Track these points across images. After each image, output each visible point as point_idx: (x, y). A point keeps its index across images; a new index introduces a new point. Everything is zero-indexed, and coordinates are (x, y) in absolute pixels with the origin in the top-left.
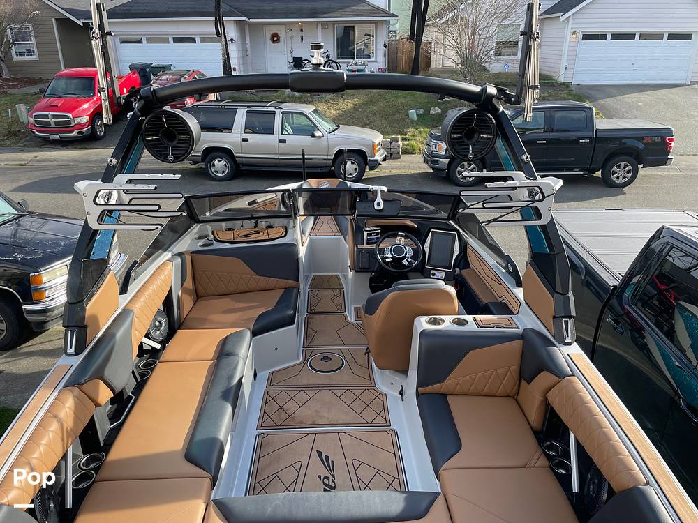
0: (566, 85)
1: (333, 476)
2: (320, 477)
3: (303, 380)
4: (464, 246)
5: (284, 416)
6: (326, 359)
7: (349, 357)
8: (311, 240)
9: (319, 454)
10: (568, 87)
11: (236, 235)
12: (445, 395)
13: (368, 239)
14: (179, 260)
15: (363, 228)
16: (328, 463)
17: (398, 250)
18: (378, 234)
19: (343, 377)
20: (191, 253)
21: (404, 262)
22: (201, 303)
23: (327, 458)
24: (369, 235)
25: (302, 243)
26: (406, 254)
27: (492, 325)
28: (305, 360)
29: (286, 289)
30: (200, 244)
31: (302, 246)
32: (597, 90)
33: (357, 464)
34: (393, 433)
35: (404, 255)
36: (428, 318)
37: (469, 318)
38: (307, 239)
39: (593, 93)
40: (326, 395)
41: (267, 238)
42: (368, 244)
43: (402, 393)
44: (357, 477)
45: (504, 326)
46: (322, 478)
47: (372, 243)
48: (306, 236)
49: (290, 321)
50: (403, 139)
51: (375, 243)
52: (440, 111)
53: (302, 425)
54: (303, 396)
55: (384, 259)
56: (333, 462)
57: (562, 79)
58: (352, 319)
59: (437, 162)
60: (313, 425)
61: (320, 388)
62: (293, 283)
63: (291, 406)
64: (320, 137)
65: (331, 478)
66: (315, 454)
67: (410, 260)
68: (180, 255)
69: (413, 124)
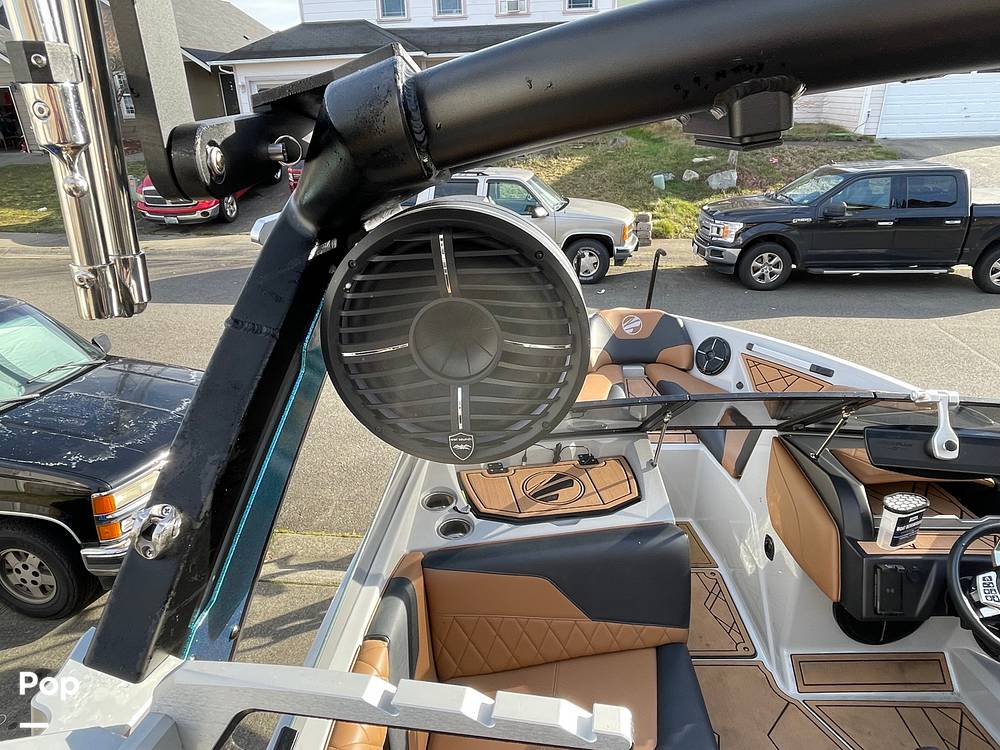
0: (869, 139)
10: (872, 141)
11: (519, 493)
13: (897, 533)
18: (920, 516)
20: (422, 564)
24: (903, 522)
29: (656, 648)
30: (438, 524)
32: (915, 146)
39: (911, 150)
42: (895, 543)
50: (654, 217)
52: (697, 175)
57: (861, 131)
58: (790, 688)
59: (719, 253)
64: (543, 217)
69: (661, 194)
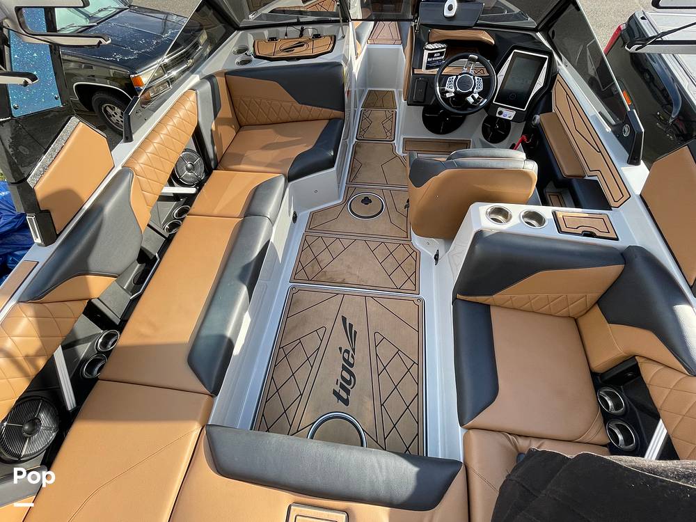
1: (354, 350)
2: (340, 349)
3: (340, 226)
4: (552, 77)
5: (317, 268)
6: (366, 201)
7: (389, 200)
8: (368, 50)
9: (344, 319)
11: (278, 49)
12: (488, 306)
13: (428, 62)
14: (208, 85)
15: (424, 45)
16: (351, 333)
17: (464, 83)
18: (442, 54)
19: (380, 225)
20: (226, 74)
21: (470, 99)
22: (243, 133)
23: (351, 326)
24: (431, 56)
25: (357, 55)
26: (473, 89)
27: (580, 231)
28: (346, 201)
29: (330, 119)
30: (238, 60)
31: (357, 58)
33: (379, 338)
34: (420, 304)
35: (471, 90)
36: (489, 206)
37: (546, 211)
38: (363, 48)
40: (360, 247)
41: (309, 53)
42: (428, 68)
43: (436, 257)
44: (377, 355)
45: (598, 234)
46: (343, 351)
47: (432, 68)
48: (363, 45)
49: (330, 163)
51: (437, 67)
53: (332, 282)
54: (338, 246)
55: (443, 92)
56: (355, 332)
58: (399, 151)
60: (343, 283)
61: (355, 238)
62: (337, 113)
63: (325, 257)
65: (351, 352)
66: (340, 320)
67: (476, 96)
68: (210, 78)
